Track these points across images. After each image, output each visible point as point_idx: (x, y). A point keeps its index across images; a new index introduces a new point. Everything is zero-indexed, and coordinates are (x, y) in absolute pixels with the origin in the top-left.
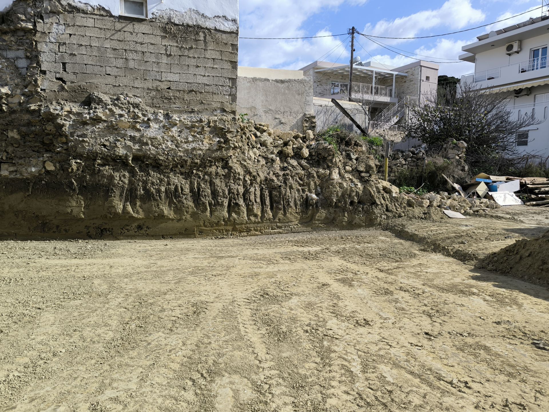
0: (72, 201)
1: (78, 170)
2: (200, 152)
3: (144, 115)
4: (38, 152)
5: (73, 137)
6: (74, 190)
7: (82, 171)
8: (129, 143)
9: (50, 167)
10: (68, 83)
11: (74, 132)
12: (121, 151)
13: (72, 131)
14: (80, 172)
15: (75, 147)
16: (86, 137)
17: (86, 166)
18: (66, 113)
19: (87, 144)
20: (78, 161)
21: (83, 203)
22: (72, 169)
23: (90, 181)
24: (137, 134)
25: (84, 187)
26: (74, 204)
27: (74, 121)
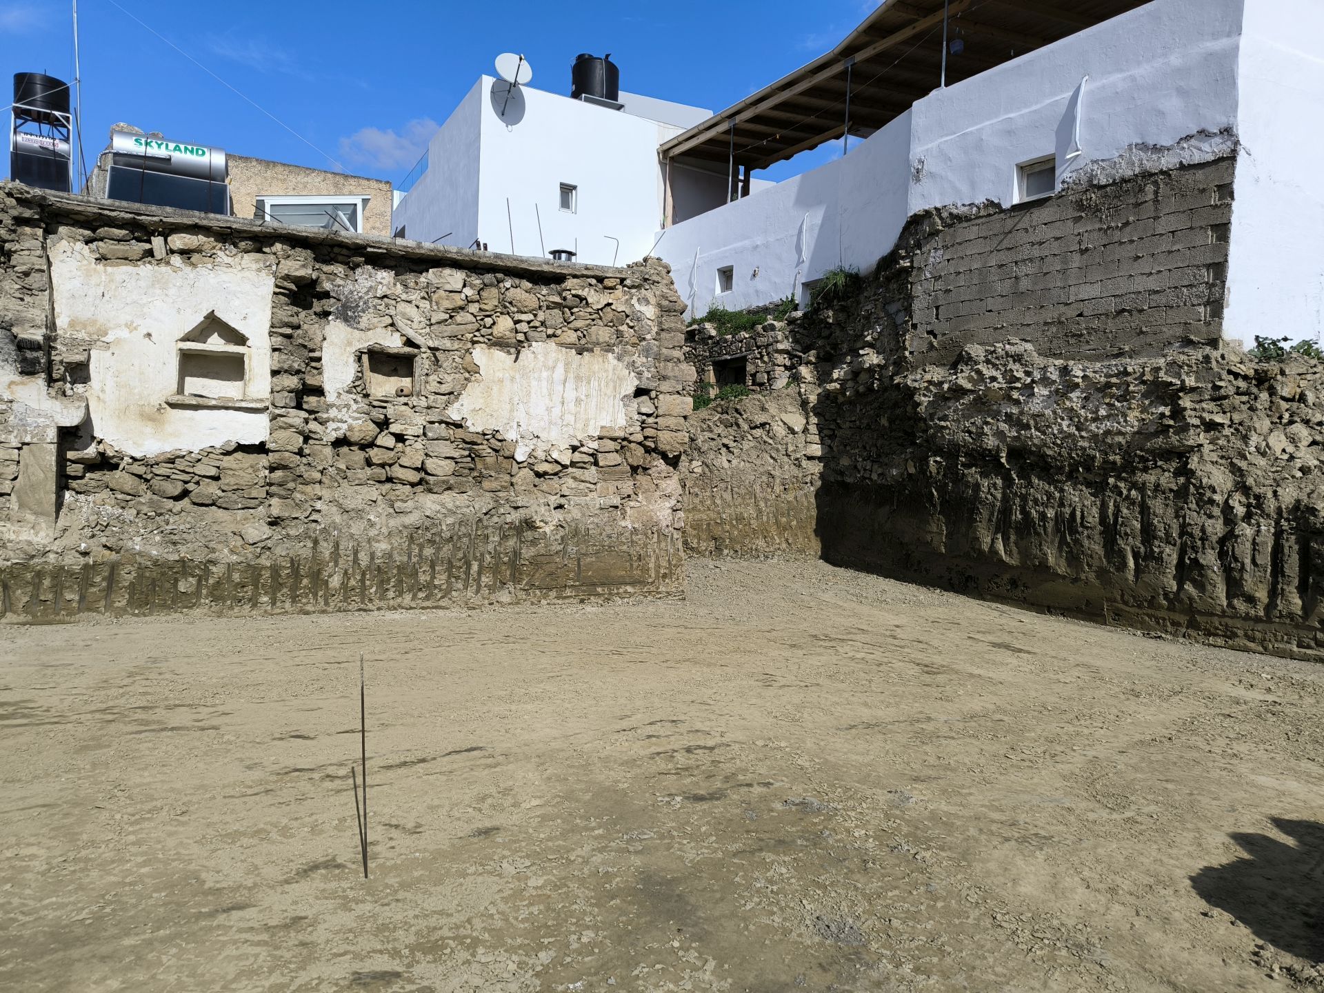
0: (933, 524)
1: (938, 473)
2: (1120, 439)
3: (1028, 374)
4: (902, 445)
5: (933, 420)
6: (934, 506)
7: (944, 475)
8: (1004, 426)
9: (912, 470)
10: (939, 337)
11: (935, 413)
12: (991, 442)
13: (931, 411)
14: (940, 477)
15: (934, 436)
16: (947, 420)
17: (947, 467)
18: (926, 384)
19: (947, 431)
20: (938, 459)
21: (944, 528)
22: (931, 472)
23: (953, 491)
24: (1015, 410)
25: (947, 501)
26: (935, 529)
27: (935, 395)
